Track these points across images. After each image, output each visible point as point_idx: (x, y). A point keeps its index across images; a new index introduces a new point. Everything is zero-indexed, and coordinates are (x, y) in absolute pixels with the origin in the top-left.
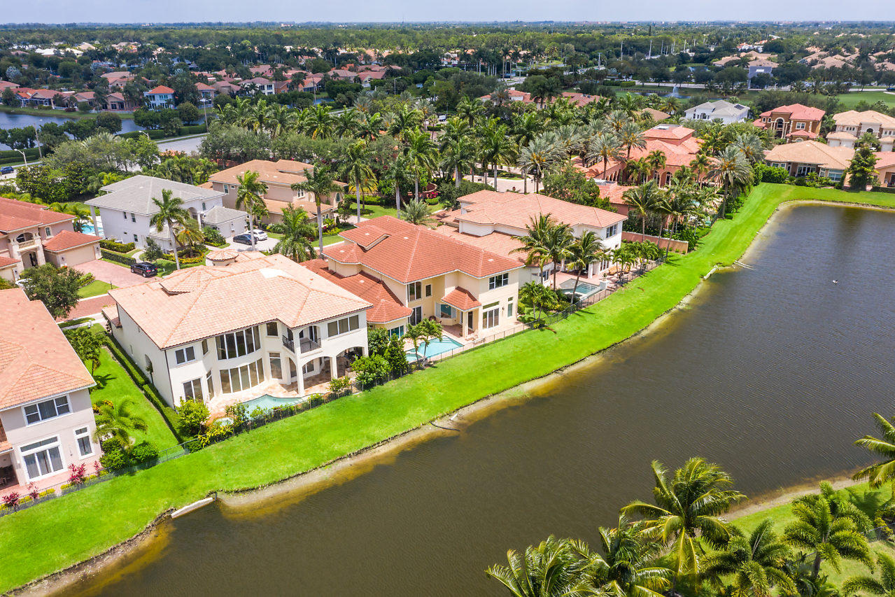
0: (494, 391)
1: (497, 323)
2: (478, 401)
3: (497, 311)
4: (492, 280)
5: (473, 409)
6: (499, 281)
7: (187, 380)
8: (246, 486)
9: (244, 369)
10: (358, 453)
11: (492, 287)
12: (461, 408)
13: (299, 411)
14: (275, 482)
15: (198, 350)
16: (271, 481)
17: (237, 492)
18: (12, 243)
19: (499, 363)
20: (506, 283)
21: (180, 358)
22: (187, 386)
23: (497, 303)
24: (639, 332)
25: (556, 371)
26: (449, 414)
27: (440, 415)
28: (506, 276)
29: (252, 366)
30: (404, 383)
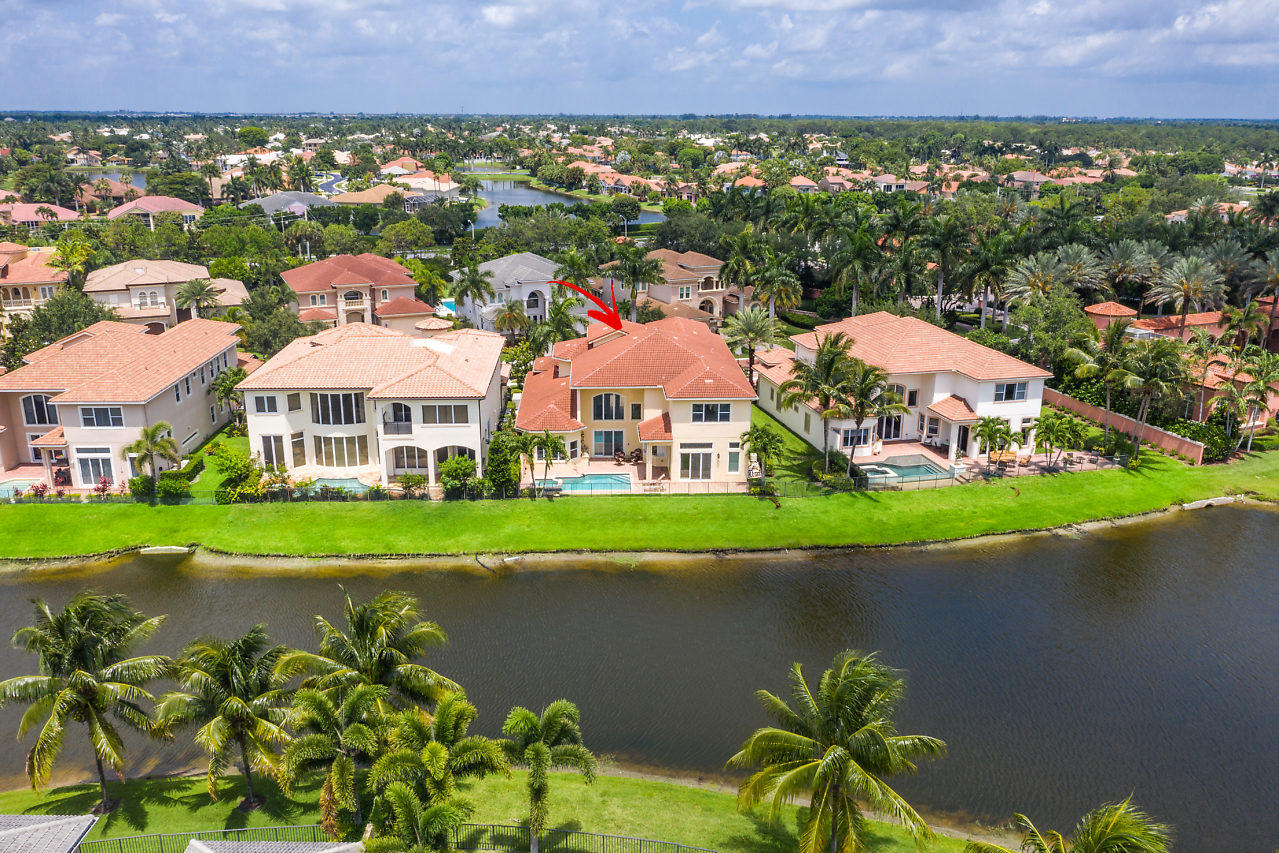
0: (595, 547)
1: (707, 475)
2: (562, 551)
3: (707, 457)
4: (697, 408)
5: (549, 557)
6: (710, 413)
7: (267, 434)
8: (221, 548)
9: (339, 441)
10: (361, 557)
11: (697, 418)
12: (532, 552)
13: (355, 498)
14: (250, 554)
15: (282, 402)
16: (248, 552)
17: (212, 551)
18: (339, 299)
19: (645, 519)
20: (725, 418)
21: (260, 408)
22: (266, 440)
23: (709, 445)
24: (924, 543)
25: (715, 551)
26: (509, 554)
27: (496, 550)
28: (726, 407)
29: (351, 440)
30: (503, 506)
